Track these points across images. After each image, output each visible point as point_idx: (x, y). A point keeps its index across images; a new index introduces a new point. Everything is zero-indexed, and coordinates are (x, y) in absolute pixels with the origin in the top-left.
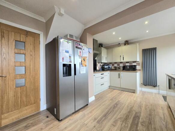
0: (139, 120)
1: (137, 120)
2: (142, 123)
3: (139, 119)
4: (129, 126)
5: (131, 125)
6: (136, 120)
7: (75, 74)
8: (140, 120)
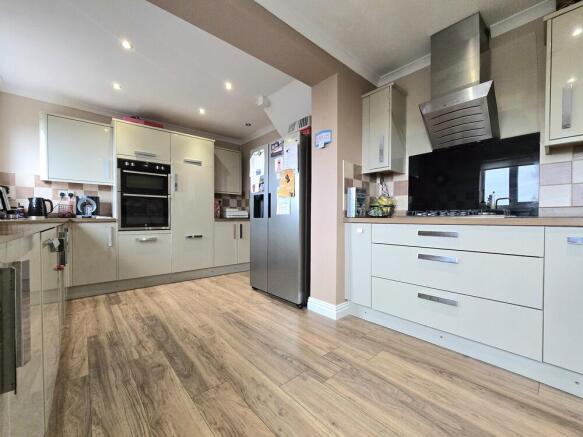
0: (176, 371)
1: (181, 367)
2: (164, 370)
3: (180, 374)
4: (181, 344)
5: (181, 347)
6: (183, 363)
7: (269, 216)
8: (172, 373)
